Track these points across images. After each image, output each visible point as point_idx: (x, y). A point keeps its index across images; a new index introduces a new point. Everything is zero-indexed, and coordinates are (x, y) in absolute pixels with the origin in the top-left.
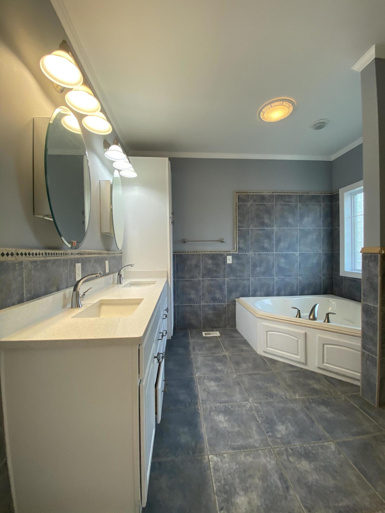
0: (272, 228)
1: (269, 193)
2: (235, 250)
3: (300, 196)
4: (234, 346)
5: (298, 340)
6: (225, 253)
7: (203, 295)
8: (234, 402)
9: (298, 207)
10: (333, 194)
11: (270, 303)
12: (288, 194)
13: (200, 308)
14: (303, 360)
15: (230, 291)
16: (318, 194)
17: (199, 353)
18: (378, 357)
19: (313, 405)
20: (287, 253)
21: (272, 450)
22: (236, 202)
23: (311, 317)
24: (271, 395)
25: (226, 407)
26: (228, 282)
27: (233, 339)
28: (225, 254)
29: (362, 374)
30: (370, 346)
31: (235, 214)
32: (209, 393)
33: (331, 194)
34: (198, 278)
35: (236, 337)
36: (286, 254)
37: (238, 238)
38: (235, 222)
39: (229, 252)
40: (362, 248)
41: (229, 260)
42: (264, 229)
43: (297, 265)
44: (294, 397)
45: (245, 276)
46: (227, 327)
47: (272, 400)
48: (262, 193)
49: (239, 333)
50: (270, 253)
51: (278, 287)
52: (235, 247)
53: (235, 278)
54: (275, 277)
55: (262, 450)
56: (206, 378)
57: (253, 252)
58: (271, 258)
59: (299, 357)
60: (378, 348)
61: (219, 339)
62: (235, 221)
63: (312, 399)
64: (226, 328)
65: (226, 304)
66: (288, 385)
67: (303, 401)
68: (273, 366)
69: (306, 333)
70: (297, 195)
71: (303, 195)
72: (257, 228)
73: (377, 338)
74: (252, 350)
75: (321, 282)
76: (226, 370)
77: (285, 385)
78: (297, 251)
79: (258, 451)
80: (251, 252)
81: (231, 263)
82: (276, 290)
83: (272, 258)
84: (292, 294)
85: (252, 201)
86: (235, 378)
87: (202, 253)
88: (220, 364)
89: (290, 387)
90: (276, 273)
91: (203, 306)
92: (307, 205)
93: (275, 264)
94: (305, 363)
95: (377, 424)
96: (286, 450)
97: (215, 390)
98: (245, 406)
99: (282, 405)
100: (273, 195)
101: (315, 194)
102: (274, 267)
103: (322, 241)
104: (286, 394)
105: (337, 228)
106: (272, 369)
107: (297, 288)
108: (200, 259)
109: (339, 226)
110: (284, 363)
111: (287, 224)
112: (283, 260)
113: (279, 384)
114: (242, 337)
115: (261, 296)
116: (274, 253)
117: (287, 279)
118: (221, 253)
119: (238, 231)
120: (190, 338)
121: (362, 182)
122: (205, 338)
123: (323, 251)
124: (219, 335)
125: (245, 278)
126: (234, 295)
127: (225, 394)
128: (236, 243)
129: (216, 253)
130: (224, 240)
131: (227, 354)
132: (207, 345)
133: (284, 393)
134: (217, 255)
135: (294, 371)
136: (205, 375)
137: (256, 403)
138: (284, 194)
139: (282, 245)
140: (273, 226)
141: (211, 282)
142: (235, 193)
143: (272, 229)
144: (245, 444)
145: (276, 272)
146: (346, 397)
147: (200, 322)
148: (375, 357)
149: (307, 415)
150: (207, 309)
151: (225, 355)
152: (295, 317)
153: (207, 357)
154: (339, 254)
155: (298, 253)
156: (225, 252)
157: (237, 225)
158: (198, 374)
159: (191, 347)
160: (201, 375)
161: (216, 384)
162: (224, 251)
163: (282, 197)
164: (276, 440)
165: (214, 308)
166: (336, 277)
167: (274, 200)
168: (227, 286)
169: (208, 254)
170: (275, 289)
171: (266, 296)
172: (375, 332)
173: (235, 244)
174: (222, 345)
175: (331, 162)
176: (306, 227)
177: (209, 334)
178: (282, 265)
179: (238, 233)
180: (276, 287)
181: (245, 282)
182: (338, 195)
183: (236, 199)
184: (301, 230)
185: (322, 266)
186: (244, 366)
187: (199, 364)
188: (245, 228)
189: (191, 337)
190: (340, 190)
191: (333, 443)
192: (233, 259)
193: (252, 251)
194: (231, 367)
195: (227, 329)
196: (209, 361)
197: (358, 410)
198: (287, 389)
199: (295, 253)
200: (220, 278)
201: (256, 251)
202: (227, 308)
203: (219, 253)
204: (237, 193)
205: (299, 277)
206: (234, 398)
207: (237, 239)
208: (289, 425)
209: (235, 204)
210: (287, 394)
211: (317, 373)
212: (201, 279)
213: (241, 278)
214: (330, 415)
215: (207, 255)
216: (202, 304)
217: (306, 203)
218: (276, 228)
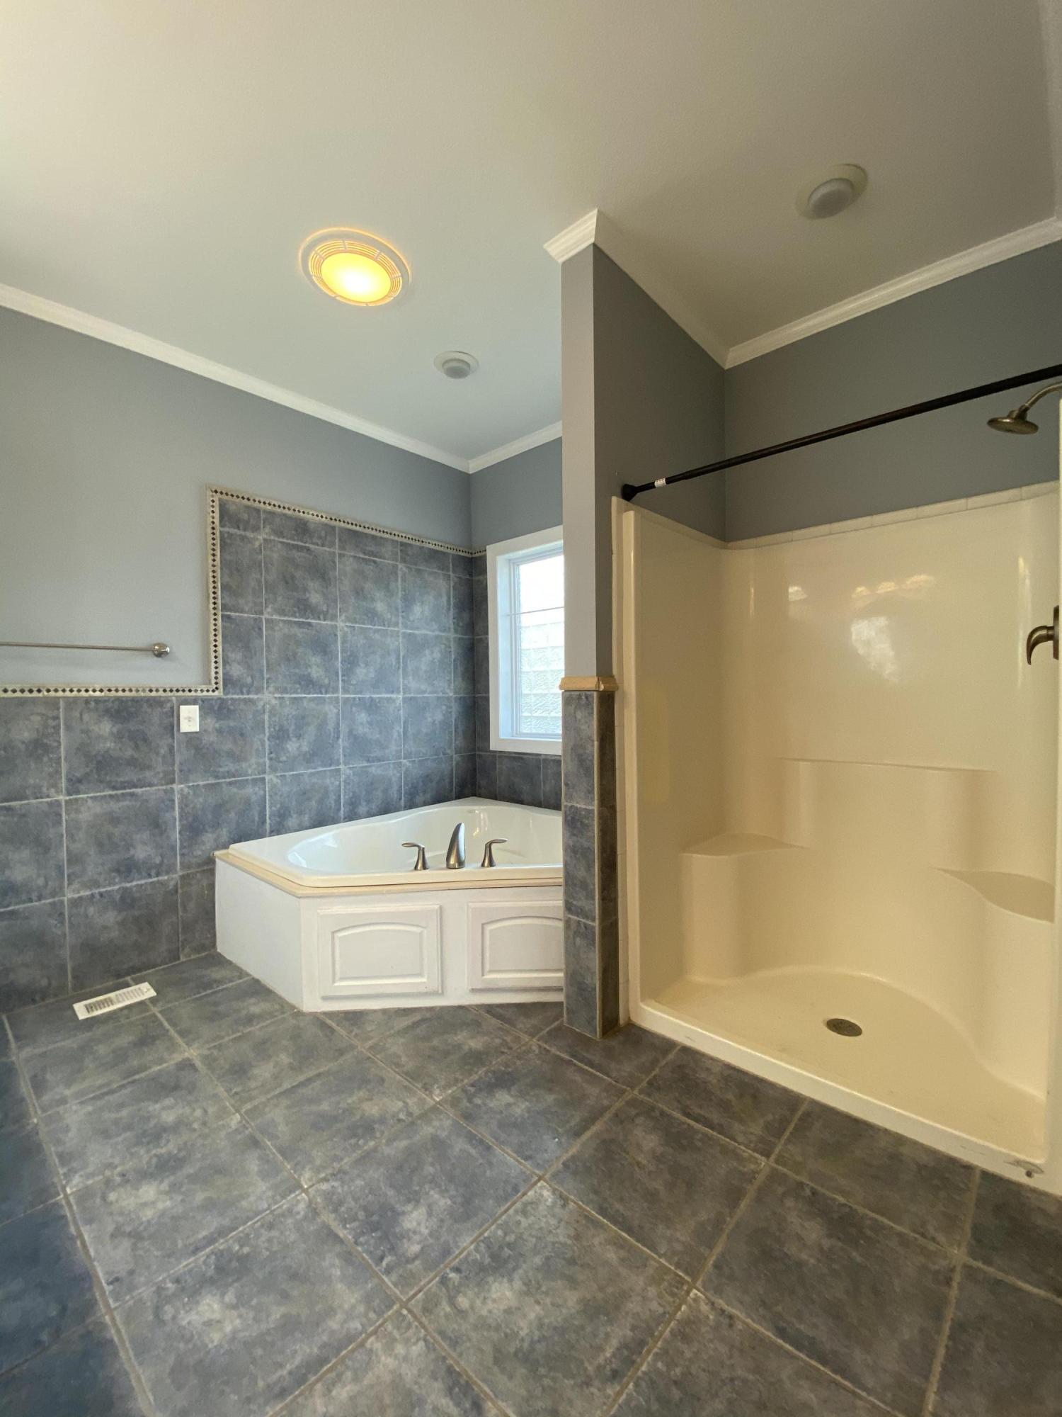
0: (333, 623)
1: (322, 517)
2: (210, 683)
3: (402, 544)
4: (214, 1017)
5: (421, 934)
6: (171, 694)
7: (74, 859)
8: (249, 1219)
9: (400, 573)
10: (474, 556)
11: (331, 843)
12: (374, 533)
13: (62, 914)
14: (435, 985)
15: (194, 829)
16: (442, 549)
17: (67, 1092)
18: (596, 924)
19: (478, 1101)
20: (374, 696)
21: (405, 1312)
22: (213, 523)
23: (452, 861)
24: (367, 1128)
25: (219, 1254)
26: (184, 797)
27: (209, 992)
28: (174, 699)
29: (566, 974)
30: (581, 902)
31: (211, 562)
32: (136, 1236)
33: (469, 556)
34: (48, 796)
35: (219, 982)
36: (372, 699)
37: (223, 642)
38: (211, 590)
39: (190, 691)
40: (563, 679)
41: (190, 719)
42: (309, 624)
43: (399, 729)
44: (430, 1102)
45: (250, 772)
46: (181, 957)
47: (372, 1143)
48: (301, 514)
49: (230, 963)
50: (328, 696)
51: (351, 794)
52: (213, 675)
53: (212, 781)
54: (342, 767)
55: (375, 1332)
56: (118, 1179)
57: (274, 694)
58: (331, 711)
59: (424, 980)
60: (597, 901)
61: (152, 1008)
62: (211, 585)
63: (472, 1085)
64: (179, 959)
65: (175, 876)
66: (407, 1074)
67: (454, 1102)
68: (356, 1031)
69: (441, 908)
70: (397, 541)
71: (410, 545)
72: (285, 618)
73: (594, 879)
74: (285, 1006)
75: (452, 770)
76: (198, 1113)
77: (398, 1077)
78: (398, 692)
79: (362, 1345)
80: (270, 693)
81: (197, 729)
82: (345, 803)
83: (335, 711)
84: (387, 809)
85: (267, 530)
86: (237, 1130)
87: (68, 694)
88: (169, 1101)
89: (413, 1076)
90: (345, 756)
91: (75, 903)
92: (419, 571)
93: (343, 728)
94: (440, 991)
95: (609, 1080)
96: (444, 1281)
97: (163, 1214)
98: (290, 1211)
99: (403, 1144)
100: (333, 528)
101: (437, 548)
102: (338, 738)
103: (452, 667)
104: (406, 1104)
105: (483, 637)
106: (355, 1042)
107: (399, 791)
108: (56, 718)
109: (487, 633)
110: (384, 1011)
111: (372, 615)
112: (363, 717)
113: (382, 1080)
114: (241, 973)
115: (301, 828)
116: (341, 695)
117: (375, 770)
118: (154, 694)
119: (222, 621)
120: (13, 1044)
121: (559, 529)
122: (91, 1023)
123: (455, 693)
124: (152, 993)
125: (249, 778)
126: (208, 838)
127: (209, 1205)
128: (216, 662)
129: (134, 694)
130: (168, 649)
131: (192, 1053)
132: (102, 1049)
133: (400, 1104)
134: (135, 700)
135: (416, 1025)
136: (108, 1173)
137: (325, 1180)
138: (361, 529)
139: (361, 672)
140: (334, 618)
141: (115, 806)
142: (209, 493)
143: (332, 626)
144: (316, 1350)
145: (344, 751)
146: (540, 1043)
147: (63, 967)
148: (591, 923)
149: (471, 1138)
150: (91, 910)
151: (188, 1059)
152: (412, 871)
153: (106, 1098)
154: (487, 699)
155: (401, 697)
156: (171, 691)
157: (219, 601)
158: (76, 1180)
159: (22, 1084)
160: (90, 1182)
161: (165, 1186)
162: (168, 689)
163: (355, 537)
164: (409, 1266)
165: (126, 901)
166: (481, 753)
167: (337, 541)
168: (181, 809)
169: (97, 700)
170: (342, 801)
171: (315, 826)
172: (589, 867)
173: (213, 665)
174: (166, 1024)
175: (469, 475)
176: (417, 628)
177: (111, 1002)
178: (361, 730)
179: (224, 627)
180: (344, 796)
181: (249, 790)
182: (484, 559)
183: (212, 514)
184: (409, 637)
185: (453, 727)
186: (263, 1071)
187: (72, 1139)
188: (246, 615)
189: (17, 1037)
190: (488, 547)
191: (545, 1184)
192: (203, 715)
193: (271, 689)
194: (215, 1095)
195: (185, 962)
196: (121, 1106)
197: (569, 1063)
198: (405, 1087)
199: (394, 696)
200: (150, 785)
201: (285, 691)
202: (180, 891)
203: (148, 694)
204: (216, 492)
205: (404, 761)
206: (244, 1204)
207: (220, 649)
208: (435, 1195)
209: (210, 531)
210: (411, 1101)
211: (470, 1006)
212: (62, 798)
213: (233, 779)
214: (520, 1108)
215: (93, 704)
216: (69, 895)
217: (418, 567)
218: (342, 624)
